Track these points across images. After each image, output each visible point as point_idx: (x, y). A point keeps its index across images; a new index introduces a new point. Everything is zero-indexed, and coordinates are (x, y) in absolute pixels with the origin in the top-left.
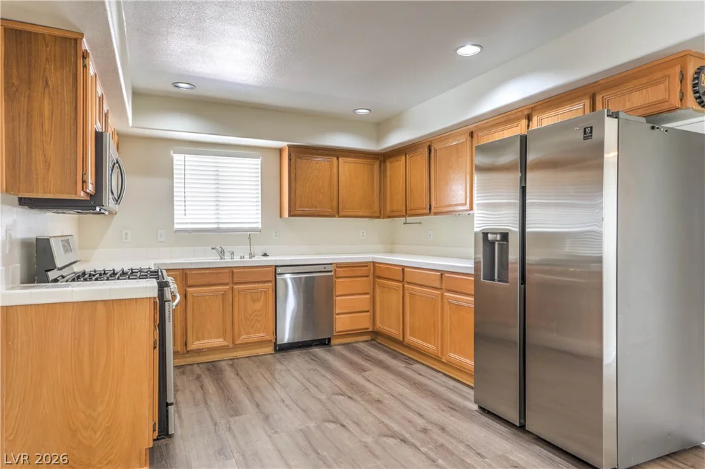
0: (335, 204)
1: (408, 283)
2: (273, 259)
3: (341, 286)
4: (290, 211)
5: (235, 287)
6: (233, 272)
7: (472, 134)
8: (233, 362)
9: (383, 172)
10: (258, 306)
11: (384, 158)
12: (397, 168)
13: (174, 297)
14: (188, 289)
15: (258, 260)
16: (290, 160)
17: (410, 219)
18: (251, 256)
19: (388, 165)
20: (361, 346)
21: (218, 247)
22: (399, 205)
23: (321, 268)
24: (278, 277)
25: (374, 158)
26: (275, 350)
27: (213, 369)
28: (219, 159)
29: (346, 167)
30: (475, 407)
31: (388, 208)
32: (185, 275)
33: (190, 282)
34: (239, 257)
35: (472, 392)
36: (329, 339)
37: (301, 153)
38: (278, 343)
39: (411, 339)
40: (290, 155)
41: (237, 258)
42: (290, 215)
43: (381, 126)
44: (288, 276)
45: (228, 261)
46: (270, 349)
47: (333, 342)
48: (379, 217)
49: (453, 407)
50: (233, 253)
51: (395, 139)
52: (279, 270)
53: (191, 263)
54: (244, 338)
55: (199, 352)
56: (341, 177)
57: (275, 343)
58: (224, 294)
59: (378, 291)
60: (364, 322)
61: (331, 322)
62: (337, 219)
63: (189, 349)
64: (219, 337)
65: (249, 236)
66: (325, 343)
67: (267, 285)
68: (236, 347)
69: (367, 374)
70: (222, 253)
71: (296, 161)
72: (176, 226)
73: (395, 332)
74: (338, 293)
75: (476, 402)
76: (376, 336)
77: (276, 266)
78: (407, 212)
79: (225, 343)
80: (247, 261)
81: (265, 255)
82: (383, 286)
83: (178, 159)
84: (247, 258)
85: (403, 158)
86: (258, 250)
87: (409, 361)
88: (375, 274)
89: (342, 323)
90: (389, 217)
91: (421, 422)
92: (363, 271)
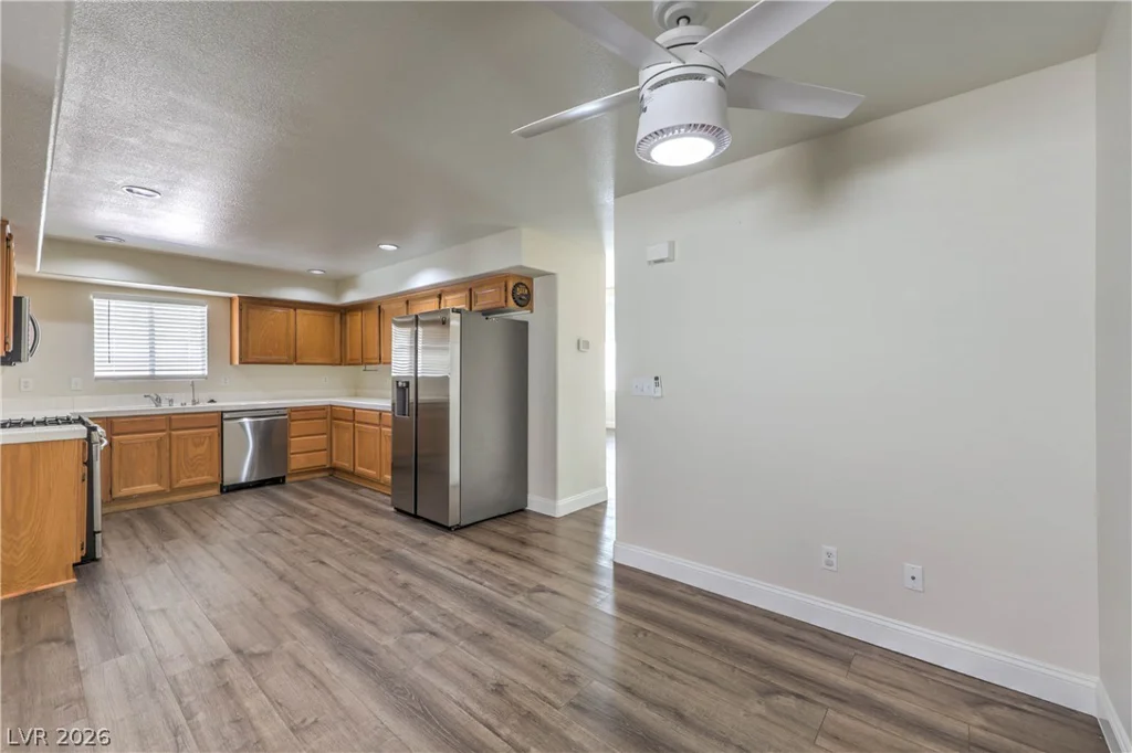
0: (292, 353)
1: (359, 422)
2: (221, 405)
3: (295, 428)
4: (240, 359)
5: (173, 433)
6: (170, 419)
7: (407, 302)
8: (170, 507)
9: (343, 323)
10: (202, 450)
11: (344, 311)
12: (356, 320)
13: (101, 442)
14: (115, 437)
15: (204, 406)
16: (240, 310)
17: (369, 367)
18: (194, 402)
19: (348, 318)
20: (318, 482)
21: (152, 395)
22: (357, 355)
23: (275, 412)
24: (225, 422)
25: (335, 311)
26: (222, 491)
27: (148, 515)
28: (155, 306)
29: (304, 319)
30: (392, 509)
31: (348, 357)
32: (109, 423)
33: (116, 431)
34: (180, 403)
35: (389, 498)
36: (284, 478)
37: (251, 304)
38: (225, 484)
39: (360, 469)
40: (240, 305)
41: (177, 406)
42: (242, 362)
43: (341, 283)
44: (245, 420)
45: (165, 407)
46: (216, 491)
47: (287, 480)
48: (340, 365)
49: (376, 512)
50: (171, 401)
51: (351, 297)
52: (226, 416)
53: (118, 412)
54: (184, 482)
55: (127, 499)
56: (299, 327)
57: (222, 485)
58: (160, 441)
59: (334, 430)
60: (321, 459)
61: (286, 461)
62: (295, 367)
63: (114, 496)
64: (153, 483)
65: (192, 383)
66: (278, 481)
67: (211, 430)
68: (174, 491)
69: (313, 500)
70: (158, 401)
71: (247, 313)
72: (97, 374)
73: (347, 465)
74: (293, 434)
75: (392, 505)
76: (333, 472)
77: (222, 412)
78: (363, 361)
79: (160, 488)
80: (189, 407)
81: (212, 401)
82: (338, 426)
83: (99, 304)
84: (189, 405)
85: (360, 314)
86: (203, 396)
87: (355, 487)
88: (331, 416)
89: (297, 462)
90: (350, 365)
91: (344, 523)
92: (322, 413)
